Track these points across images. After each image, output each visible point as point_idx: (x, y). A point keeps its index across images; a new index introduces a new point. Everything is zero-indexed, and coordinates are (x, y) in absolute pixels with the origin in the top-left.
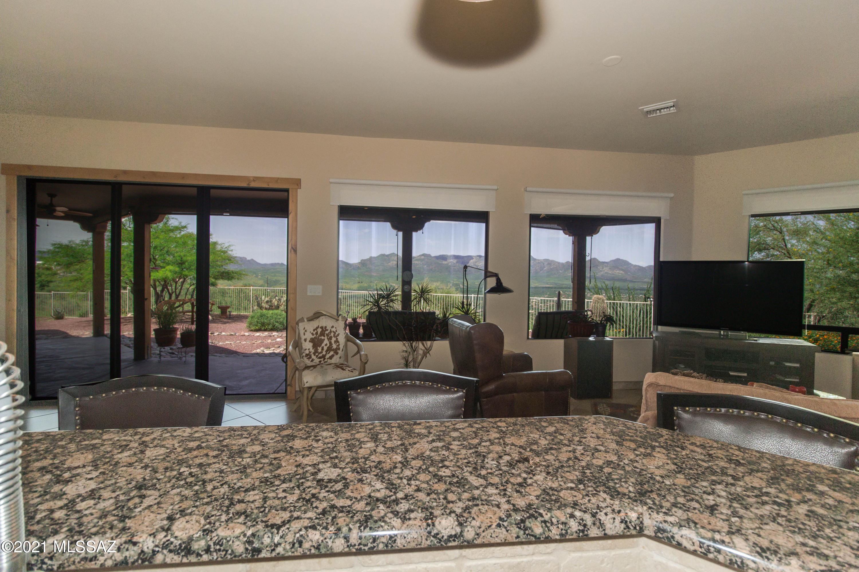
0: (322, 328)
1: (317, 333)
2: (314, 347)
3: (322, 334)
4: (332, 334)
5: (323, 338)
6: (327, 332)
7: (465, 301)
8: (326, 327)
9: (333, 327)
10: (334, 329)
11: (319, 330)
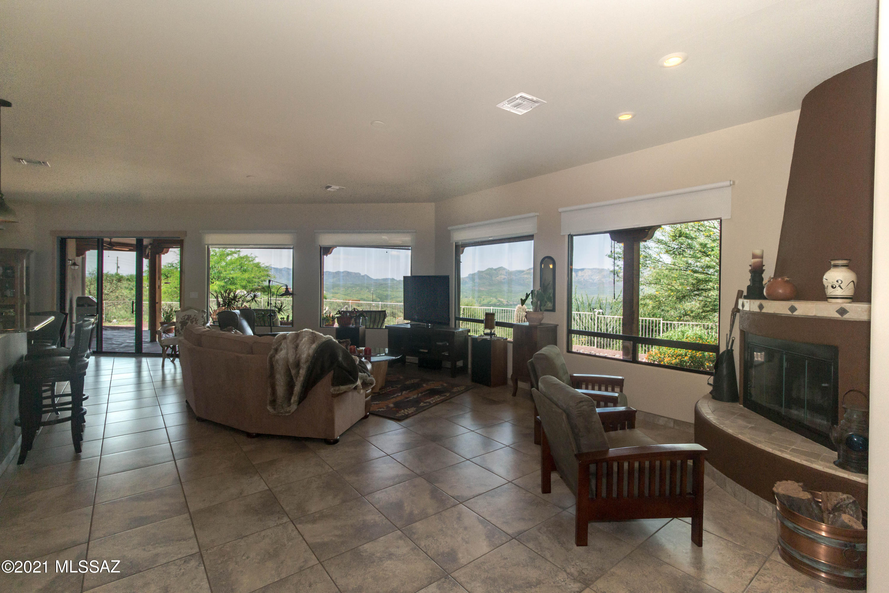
0: (188, 316)
1: (184, 318)
2: (181, 326)
3: (188, 319)
4: (194, 320)
5: (187, 321)
6: (191, 318)
7: (270, 302)
8: (191, 316)
9: (195, 316)
10: (196, 317)
11: (186, 317)
